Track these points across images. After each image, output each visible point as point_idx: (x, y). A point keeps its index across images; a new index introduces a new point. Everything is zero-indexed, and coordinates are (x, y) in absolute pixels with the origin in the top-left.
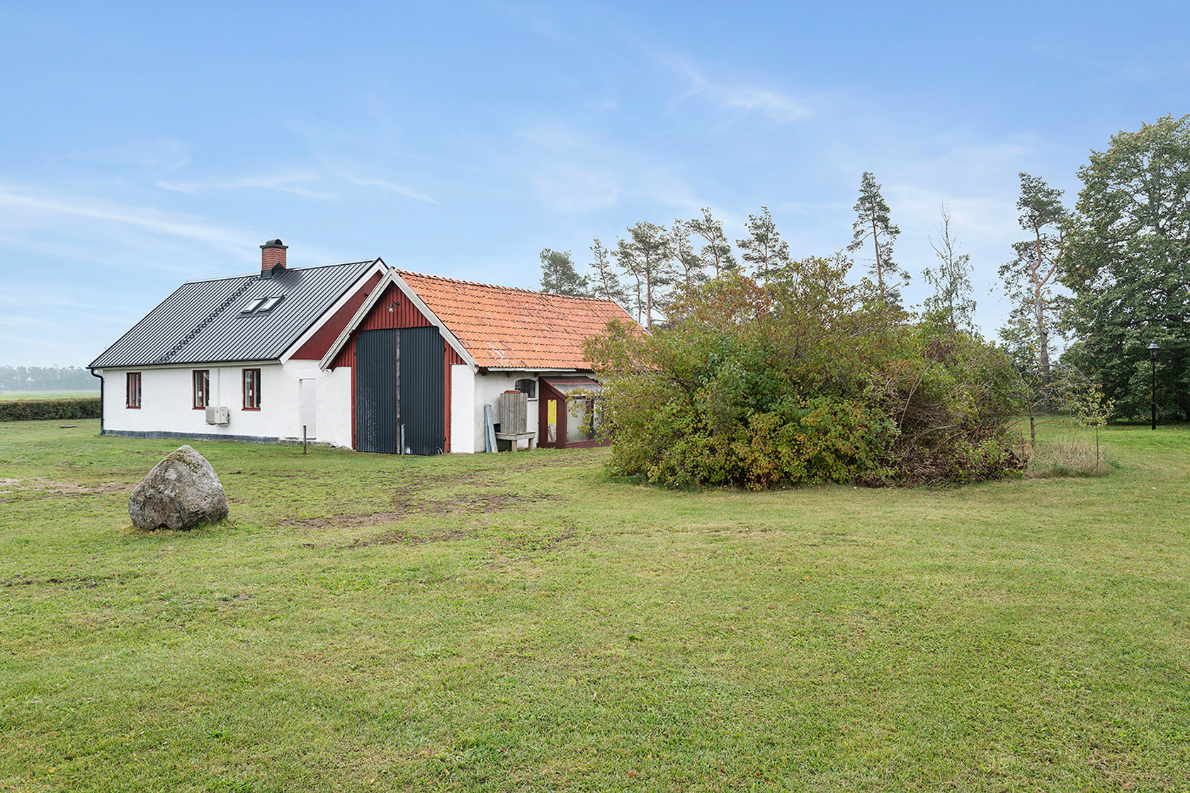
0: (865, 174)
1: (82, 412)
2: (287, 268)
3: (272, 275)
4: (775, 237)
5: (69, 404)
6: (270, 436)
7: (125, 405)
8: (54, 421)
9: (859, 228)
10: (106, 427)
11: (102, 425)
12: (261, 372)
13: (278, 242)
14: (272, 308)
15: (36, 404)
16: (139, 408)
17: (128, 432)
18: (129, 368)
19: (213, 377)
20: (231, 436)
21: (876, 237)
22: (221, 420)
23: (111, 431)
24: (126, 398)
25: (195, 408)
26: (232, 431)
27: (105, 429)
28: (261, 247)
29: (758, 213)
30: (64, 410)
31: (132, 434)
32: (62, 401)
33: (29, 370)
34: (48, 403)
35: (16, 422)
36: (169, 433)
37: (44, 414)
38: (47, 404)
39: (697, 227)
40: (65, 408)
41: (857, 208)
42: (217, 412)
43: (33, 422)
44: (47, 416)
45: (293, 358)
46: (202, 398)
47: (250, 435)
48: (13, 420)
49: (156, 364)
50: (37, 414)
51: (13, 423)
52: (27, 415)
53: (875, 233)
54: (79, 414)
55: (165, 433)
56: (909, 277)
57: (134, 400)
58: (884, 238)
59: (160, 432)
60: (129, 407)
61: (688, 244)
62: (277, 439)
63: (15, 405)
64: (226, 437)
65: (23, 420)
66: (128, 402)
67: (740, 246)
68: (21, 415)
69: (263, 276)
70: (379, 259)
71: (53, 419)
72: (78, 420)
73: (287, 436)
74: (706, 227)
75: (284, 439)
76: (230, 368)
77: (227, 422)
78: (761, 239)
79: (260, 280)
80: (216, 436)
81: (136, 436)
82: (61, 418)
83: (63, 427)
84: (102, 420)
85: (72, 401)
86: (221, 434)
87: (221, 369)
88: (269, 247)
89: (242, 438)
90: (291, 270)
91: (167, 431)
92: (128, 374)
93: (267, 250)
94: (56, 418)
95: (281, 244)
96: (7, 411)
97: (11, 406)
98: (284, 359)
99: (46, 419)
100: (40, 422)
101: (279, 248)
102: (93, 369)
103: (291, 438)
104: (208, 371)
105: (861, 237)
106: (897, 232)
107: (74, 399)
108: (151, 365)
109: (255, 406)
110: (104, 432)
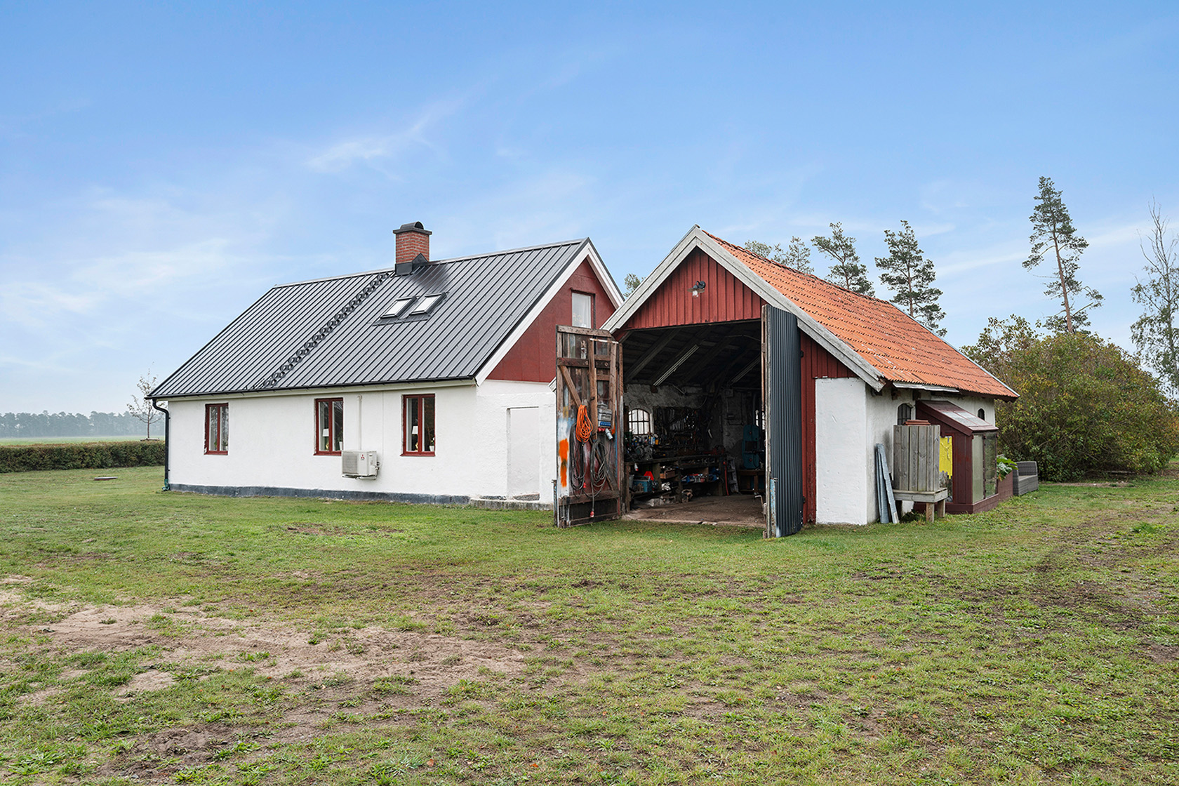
0: (1042, 180)
1: (114, 460)
2: (430, 261)
3: (413, 269)
4: (919, 255)
5: (98, 449)
6: (452, 495)
7: (203, 449)
8: (81, 471)
9: (1037, 242)
10: (173, 480)
11: (167, 477)
12: (436, 398)
13: (419, 225)
14: (431, 309)
15: (57, 450)
16: (226, 453)
17: (207, 487)
18: (211, 397)
19: (351, 408)
20: (383, 495)
21: (1058, 251)
22: (368, 471)
23: (180, 487)
24: (204, 440)
25: (318, 453)
26: (384, 486)
27: (170, 482)
28: (394, 232)
29: (897, 229)
30: (91, 457)
31: (214, 490)
32: (89, 446)
33: (18, 416)
34: (72, 448)
35: (32, 473)
36: (274, 489)
37: (66, 462)
38: (71, 450)
39: (823, 245)
40: (94, 455)
41: (1033, 219)
42: (363, 458)
43: (54, 473)
44: (70, 464)
45: (491, 377)
46: (327, 439)
47: (414, 493)
48: (28, 470)
49: (257, 391)
50: (58, 462)
51: (28, 474)
52: (45, 464)
53: (1056, 246)
54: (110, 461)
55: (268, 489)
56: (1100, 297)
57: (216, 443)
58: (1066, 253)
59: (260, 488)
60: (208, 453)
61: (807, 265)
62: (465, 499)
63: (30, 451)
64: (372, 495)
65: (40, 470)
66: (207, 446)
67: (878, 265)
68: (37, 463)
69: (399, 271)
70: (588, 240)
71: (79, 468)
72: (110, 469)
73: (483, 496)
74: (836, 245)
75: (478, 499)
76: (381, 395)
77: (375, 473)
78: (904, 258)
79: (393, 277)
80: (356, 495)
81: (220, 493)
82: (88, 467)
83: (98, 480)
84: (167, 470)
85: (101, 445)
86: (364, 490)
87: (364, 396)
88: (407, 232)
89: (402, 497)
90: (434, 264)
91: (271, 486)
92: (207, 406)
93: (405, 236)
94: (81, 467)
95: (422, 227)
96: (20, 458)
97: (26, 452)
98: (481, 377)
99: (69, 468)
100: (62, 472)
101: (421, 233)
102: (155, 400)
103: (492, 498)
104: (342, 398)
105: (1041, 251)
106: (1084, 245)
107: (103, 443)
108: (249, 391)
109: (423, 450)
110: (169, 487)
